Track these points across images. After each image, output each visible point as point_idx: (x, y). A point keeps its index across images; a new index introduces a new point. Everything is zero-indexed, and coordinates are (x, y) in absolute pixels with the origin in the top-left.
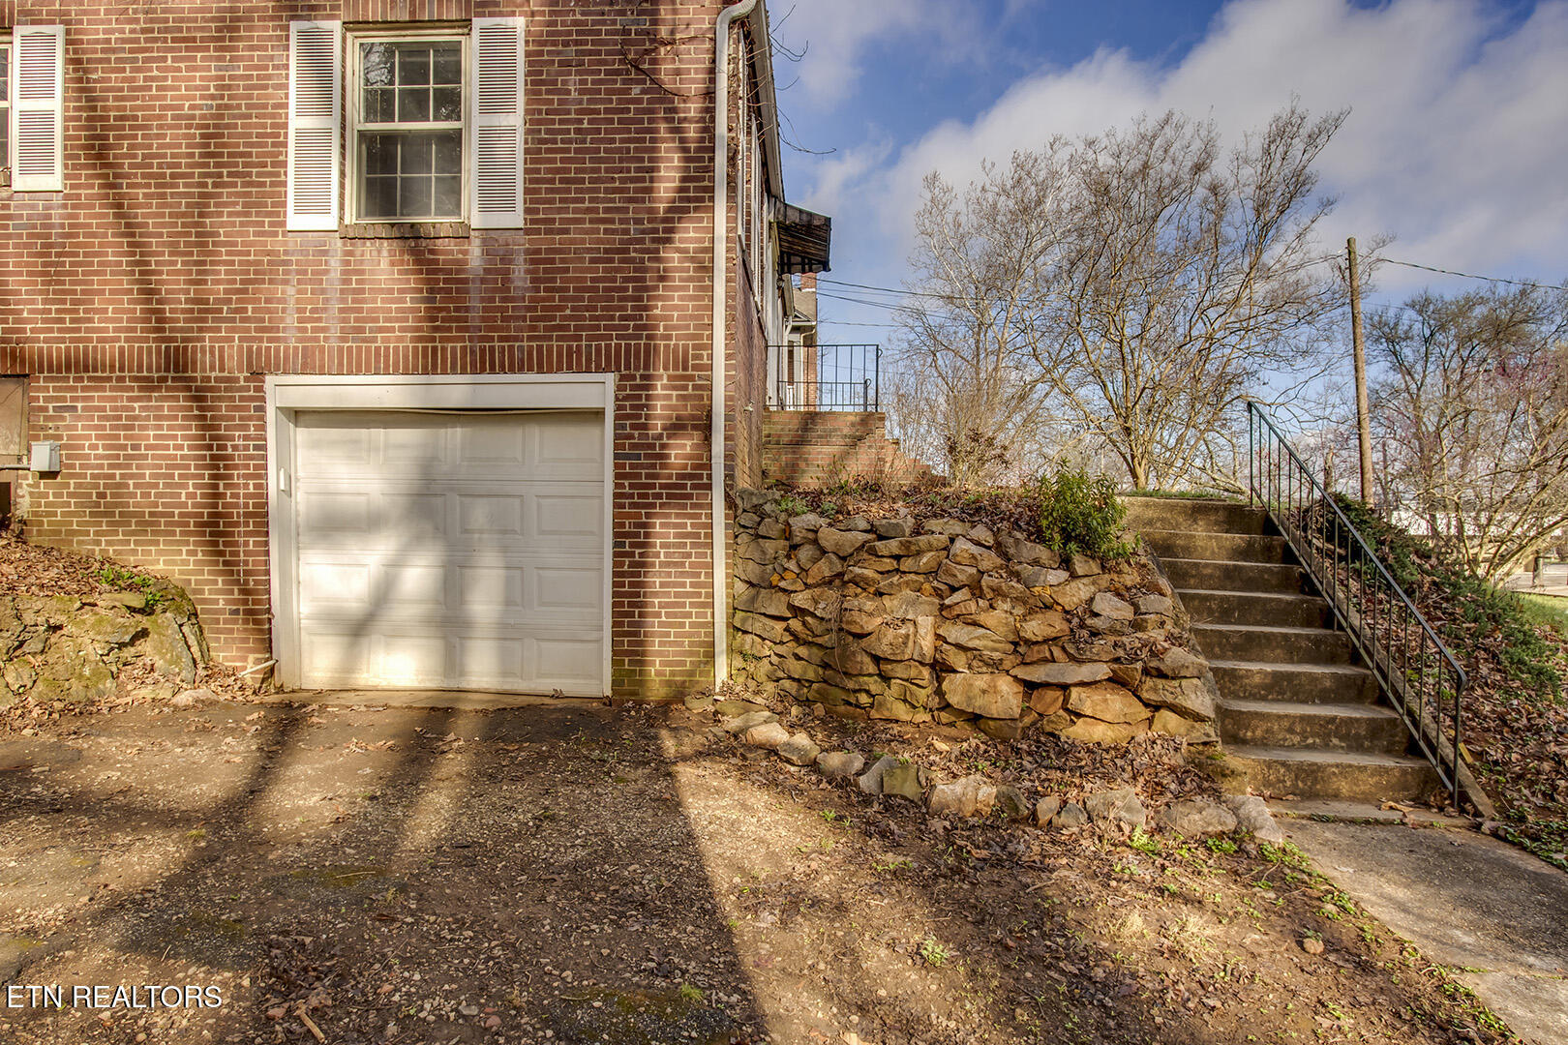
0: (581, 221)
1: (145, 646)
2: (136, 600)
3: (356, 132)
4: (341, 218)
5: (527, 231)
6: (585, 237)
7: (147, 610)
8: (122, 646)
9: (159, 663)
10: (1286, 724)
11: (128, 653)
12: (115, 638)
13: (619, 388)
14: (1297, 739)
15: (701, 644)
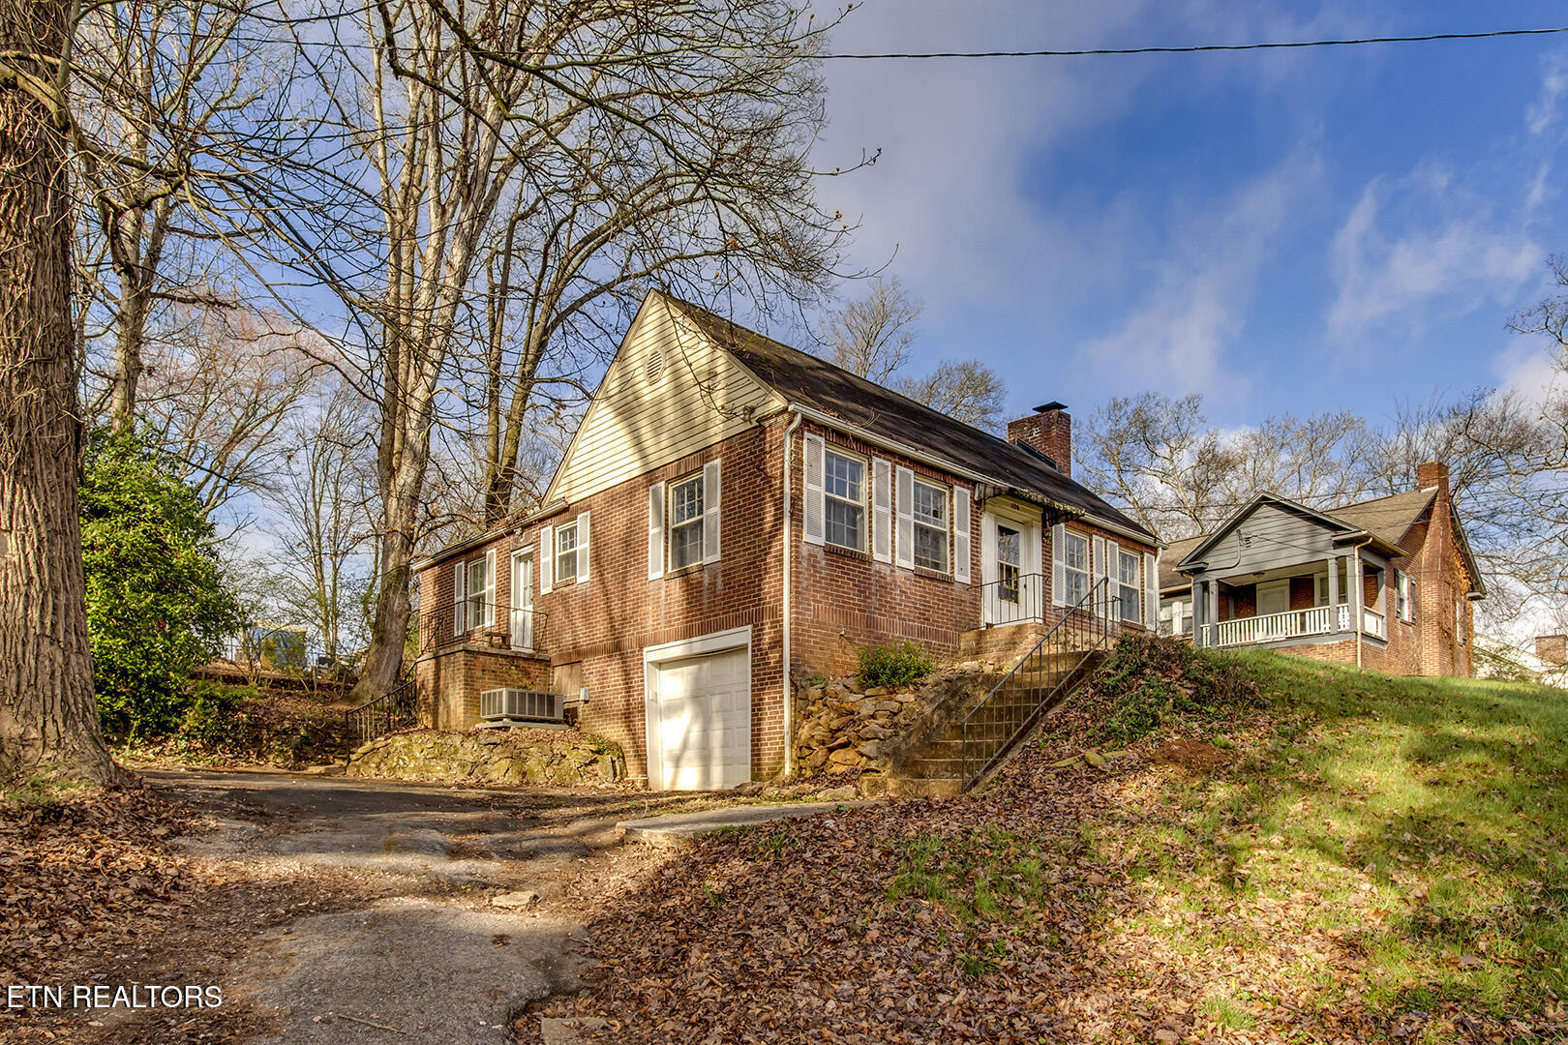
0: (739, 552)
1: (595, 766)
2: (594, 748)
3: (670, 532)
4: (666, 571)
5: (722, 562)
6: (741, 560)
7: (599, 752)
8: (586, 765)
9: (600, 774)
10: (944, 767)
11: (590, 768)
12: (582, 761)
13: (753, 632)
14: (949, 774)
15: (778, 753)
